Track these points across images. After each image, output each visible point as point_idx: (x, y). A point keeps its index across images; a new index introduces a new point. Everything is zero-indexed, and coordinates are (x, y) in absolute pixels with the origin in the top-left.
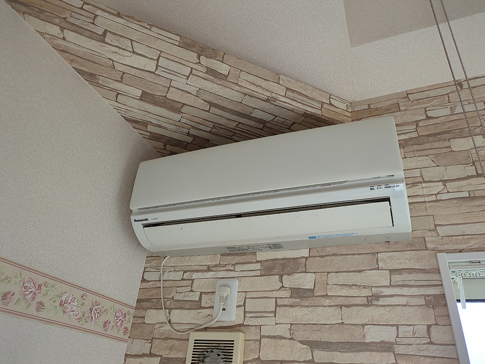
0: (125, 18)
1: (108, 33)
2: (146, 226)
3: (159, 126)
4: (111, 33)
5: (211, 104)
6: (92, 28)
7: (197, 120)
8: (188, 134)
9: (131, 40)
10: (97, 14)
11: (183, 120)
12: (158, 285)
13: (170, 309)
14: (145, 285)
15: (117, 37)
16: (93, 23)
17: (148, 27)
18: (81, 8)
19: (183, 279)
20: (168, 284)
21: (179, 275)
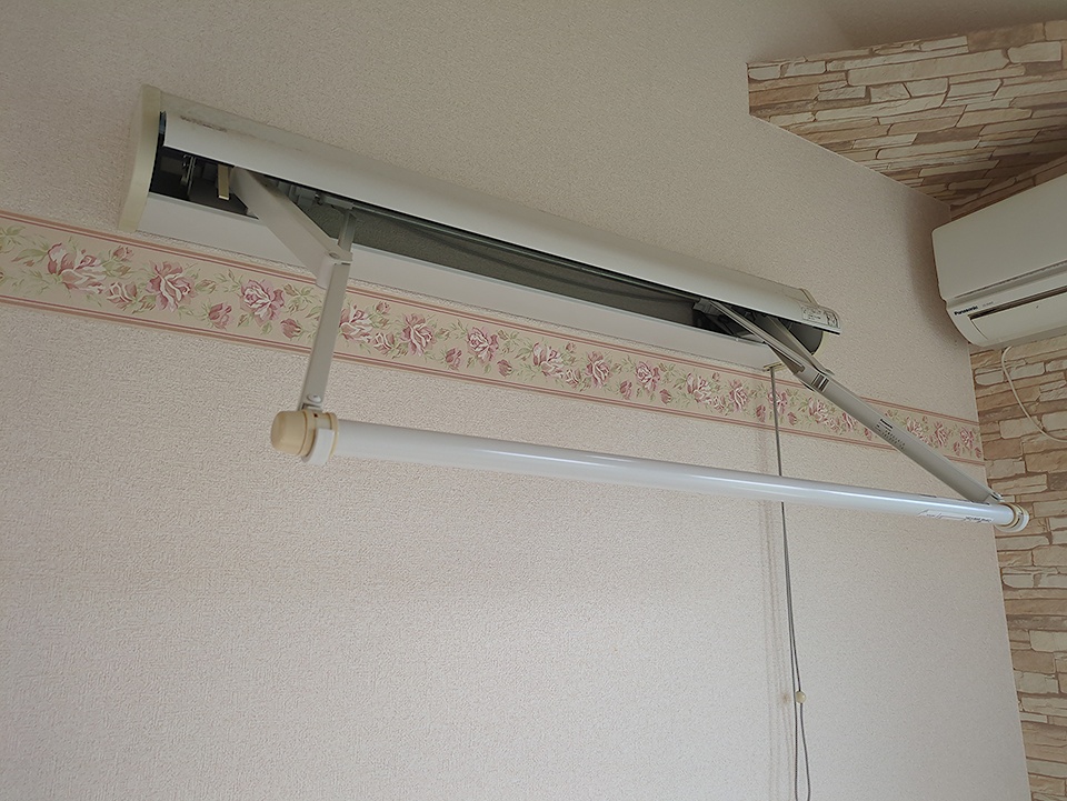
0: (881, 53)
1: (872, 89)
2: (973, 317)
3: (941, 165)
4: (874, 86)
5: (1034, 108)
6: (849, 93)
7: (1008, 135)
8: (991, 158)
9: (902, 82)
10: (846, 68)
11: (982, 145)
12: (1005, 387)
13: (1040, 416)
14: (982, 392)
15: (885, 89)
16: (849, 86)
17: (917, 48)
18: (826, 72)
19: (1046, 373)
20: (1021, 384)
21: (1038, 369)
